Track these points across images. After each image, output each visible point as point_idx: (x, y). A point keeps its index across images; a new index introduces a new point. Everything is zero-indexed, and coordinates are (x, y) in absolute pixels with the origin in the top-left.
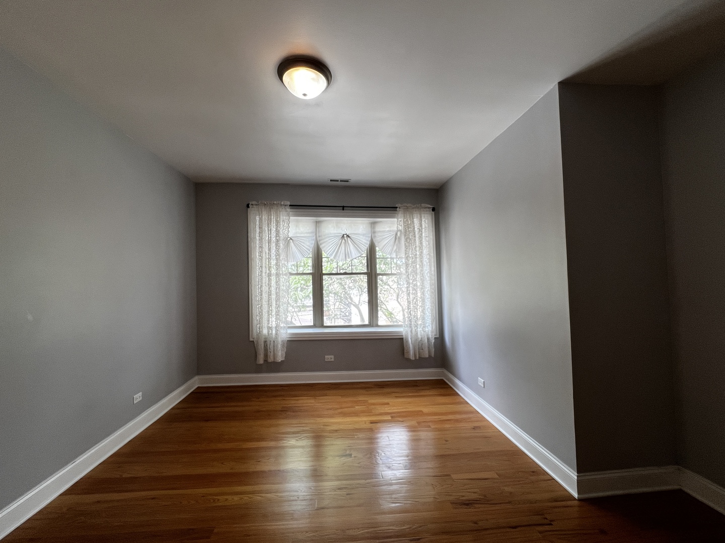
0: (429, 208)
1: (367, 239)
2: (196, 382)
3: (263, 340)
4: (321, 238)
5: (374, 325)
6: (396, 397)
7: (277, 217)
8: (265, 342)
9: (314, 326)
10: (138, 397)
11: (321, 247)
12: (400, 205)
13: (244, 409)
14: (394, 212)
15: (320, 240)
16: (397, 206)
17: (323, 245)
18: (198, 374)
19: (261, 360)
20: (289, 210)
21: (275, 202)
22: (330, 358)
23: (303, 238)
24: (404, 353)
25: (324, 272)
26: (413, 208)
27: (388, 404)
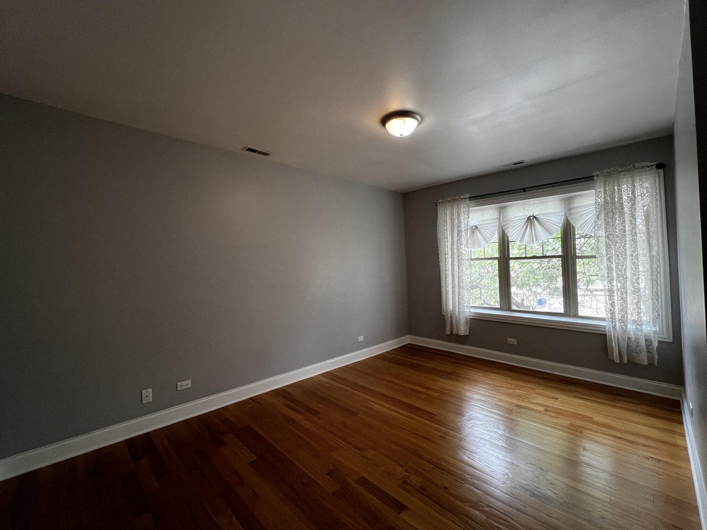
0: (652, 166)
1: (559, 217)
2: (407, 340)
3: (449, 315)
4: (505, 223)
5: (572, 315)
6: (575, 397)
7: (459, 210)
8: (451, 317)
9: (501, 309)
10: (361, 338)
11: (506, 231)
12: (597, 172)
13: (424, 364)
14: (592, 182)
15: (504, 226)
16: (593, 174)
17: (509, 229)
18: (409, 333)
19: (448, 332)
20: (468, 202)
21: (456, 198)
22: (512, 341)
23: (487, 225)
24: (607, 352)
25: (511, 256)
26: (620, 172)
27: (557, 399)
